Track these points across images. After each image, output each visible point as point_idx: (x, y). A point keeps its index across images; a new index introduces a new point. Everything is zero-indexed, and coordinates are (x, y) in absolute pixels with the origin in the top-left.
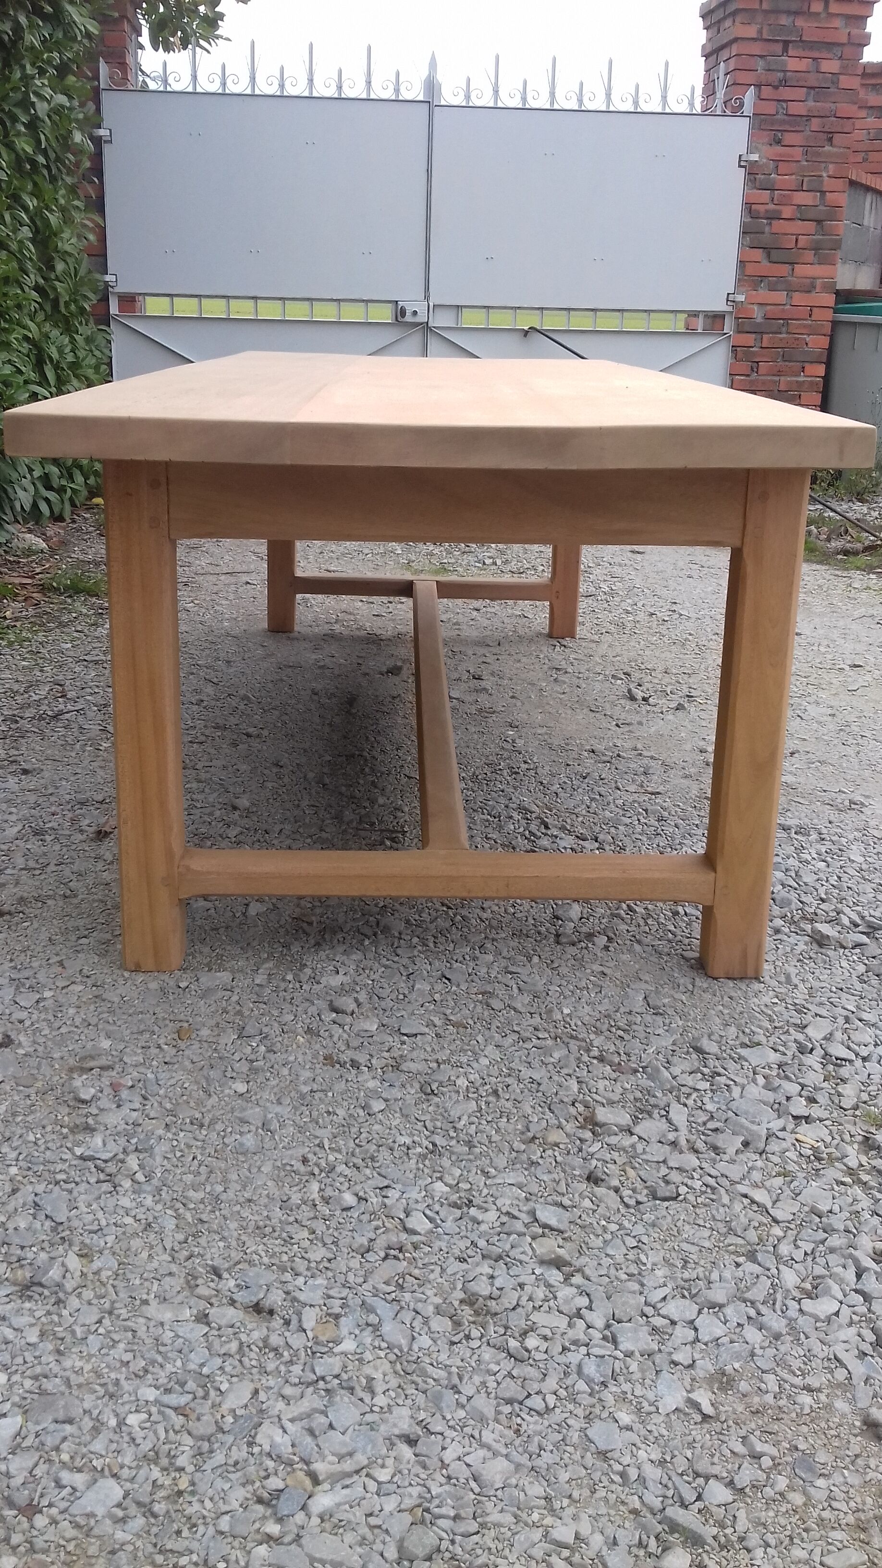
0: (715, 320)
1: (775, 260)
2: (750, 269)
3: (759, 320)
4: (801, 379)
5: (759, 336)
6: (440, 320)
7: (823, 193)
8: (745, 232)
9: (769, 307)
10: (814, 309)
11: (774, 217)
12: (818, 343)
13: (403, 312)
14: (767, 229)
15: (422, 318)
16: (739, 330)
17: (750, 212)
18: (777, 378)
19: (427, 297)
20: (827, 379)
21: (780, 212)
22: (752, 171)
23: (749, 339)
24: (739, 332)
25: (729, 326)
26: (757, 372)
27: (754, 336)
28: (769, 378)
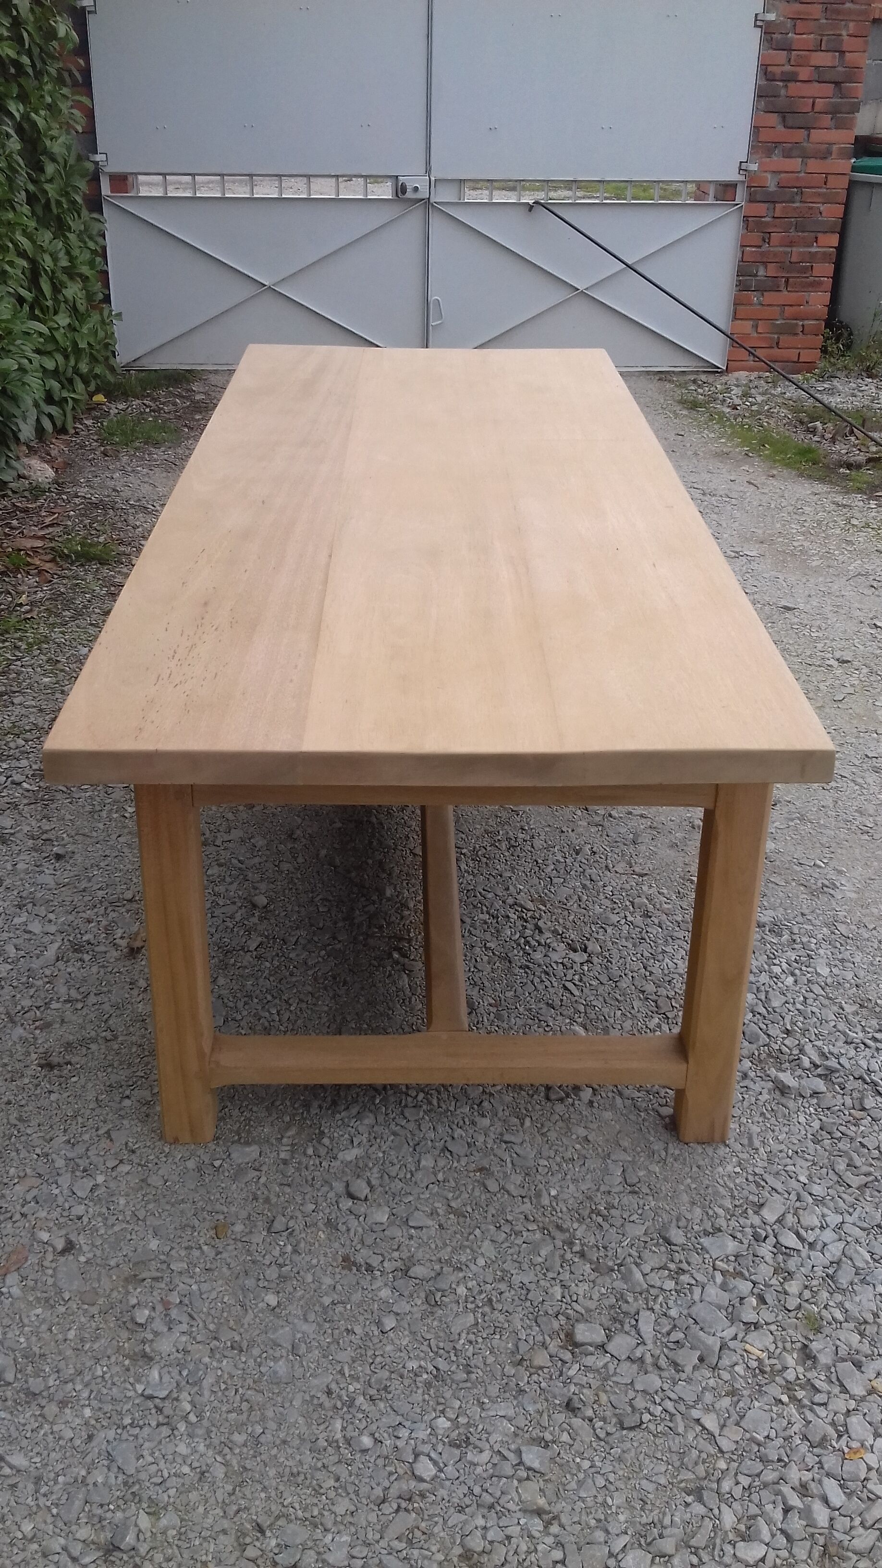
0: (726, 190)
1: (790, 124)
2: (764, 136)
3: (772, 188)
4: (813, 250)
5: (772, 206)
6: (443, 195)
7: (842, 53)
8: (761, 94)
9: (783, 175)
10: (829, 177)
11: (789, 78)
12: (832, 212)
13: (404, 190)
14: (783, 92)
15: (423, 193)
16: (752, 200)
17: (765, 74)
18: (789, 249)
19: (428, 171)
20: (841, 249)
21: (796, 74)
22: (768, 31)
23: (761, 209)
24: (751, 201)
25: (741, 195)
26: (769, 243)
27: (766, 205)
28: (781, 249)
